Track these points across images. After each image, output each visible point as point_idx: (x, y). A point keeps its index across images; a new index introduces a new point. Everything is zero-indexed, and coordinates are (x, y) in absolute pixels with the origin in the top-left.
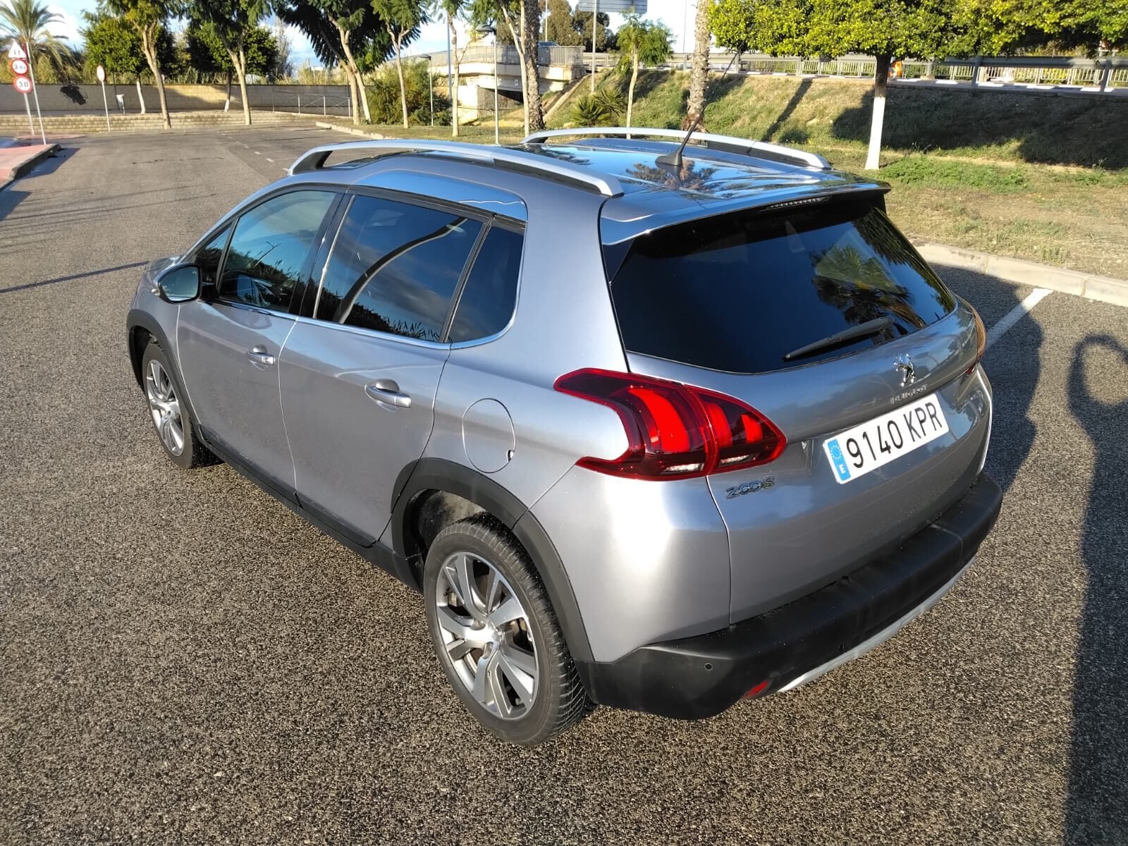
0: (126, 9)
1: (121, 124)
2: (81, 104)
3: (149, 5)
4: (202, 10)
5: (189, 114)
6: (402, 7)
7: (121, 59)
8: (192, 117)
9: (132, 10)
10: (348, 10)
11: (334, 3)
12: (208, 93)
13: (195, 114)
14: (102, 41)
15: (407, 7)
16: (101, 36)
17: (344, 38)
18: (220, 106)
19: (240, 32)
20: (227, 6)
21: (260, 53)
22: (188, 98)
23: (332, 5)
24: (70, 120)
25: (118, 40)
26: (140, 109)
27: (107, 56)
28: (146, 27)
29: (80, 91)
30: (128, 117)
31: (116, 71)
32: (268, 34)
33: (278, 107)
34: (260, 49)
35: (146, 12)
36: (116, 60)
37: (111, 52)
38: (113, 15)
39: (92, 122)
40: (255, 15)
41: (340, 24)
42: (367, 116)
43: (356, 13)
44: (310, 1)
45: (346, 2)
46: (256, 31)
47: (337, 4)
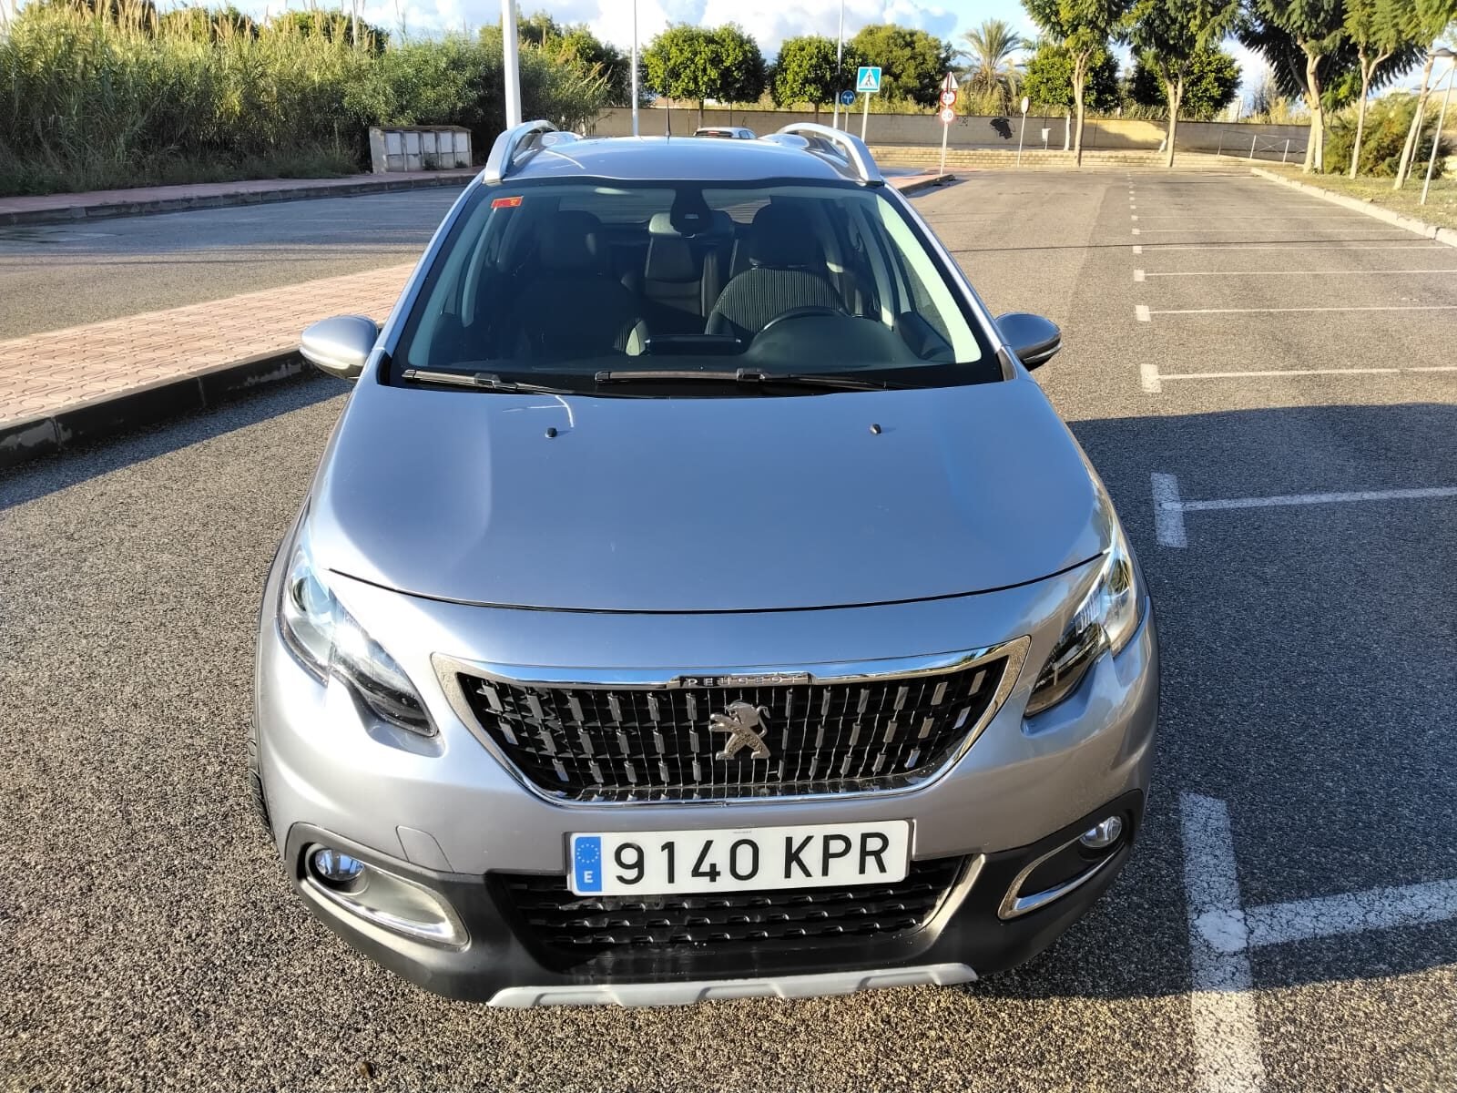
0: (1064, 34)
1: (1039, 160)
2: (1006, 138)
3: (1089, 30)
4: (1144, 35)
5: (1113, 153)
6: (1385, 26)
8: (1117, 157)
9: (1070, 36)
10: (1325, 31)
11: (1306, 23)
12: (1144, 131)
13: (1121, 153)
14: (1043, 70)
16: (1041, 66)
17: (1311, 66)
18: (1151, 147)
21: (1216, 84)
23: (1302, 25)
24: (987, 155)
25: (1058, 69)
26: (1064, 146)
27: (1042, 87)
29: (1009, 123)
30: (1049, 154)
32: (1233, 61)
33: (1226, 150)
34: (1216, 79)
35: (1083, 38)
36: (1050, 90)
38: (1051, 40)
39: (1008, 158)
40: (1206, 37)
41: (1311, 49)
42: (1318, 164)
43: (1333, 34)
44: (1277, 22)
45: (1324, 20)
46: (1218, 56)
47: (1310, 23)
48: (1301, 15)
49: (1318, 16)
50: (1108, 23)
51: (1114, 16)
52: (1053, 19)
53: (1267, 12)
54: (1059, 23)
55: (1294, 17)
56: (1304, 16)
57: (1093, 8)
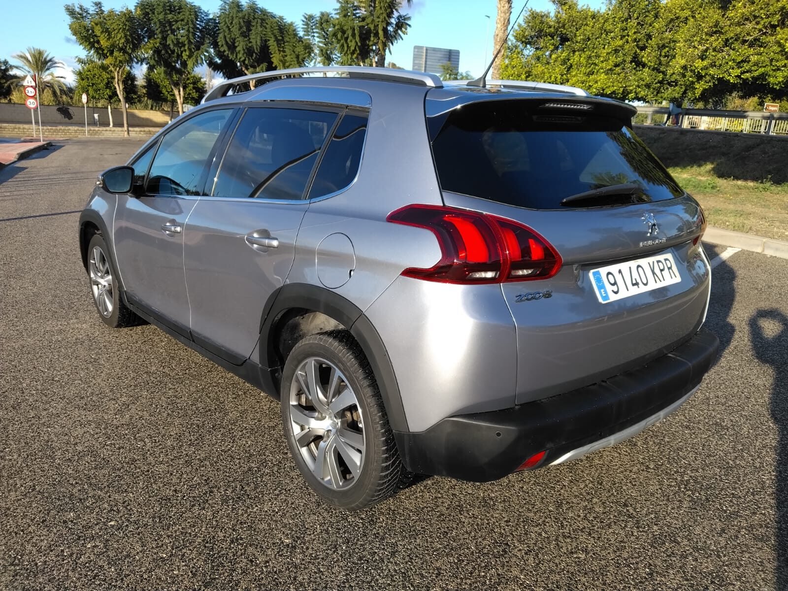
0: (105, 57)
1: (96, 132)
2: (69, 119)
3: (121, 54)
4: (156, 59)
5: (142, 129)
6: (293, 63)
7: (99, 90)
8: (144, 131)
9: (109, 57)
10: (256, 64)
11: (247, 59)
12: (157, 116)
13: (147, 129)
14: (88, 78)
15: (296, 62)
16: (87, 75)
17: (252, 82)
19: (182, 75)
20: (173, 57)
21: (194, 91)
22: (143, 119)
23: (245, 60)
25: (98, 78)
26: (109, 124)
27: (90, 88)
28: (118, 69)
29: (70, 110)
30: (101, 129)
31: (95, 98)
32: (200, 78)
34: (194, 88)
35: (119, 59)
36: (96, 91)
37: (93, 86)
38: (96, 59)
40: (192, 64)
41: (250, 73)
43: (261, 66)
44: (231, 57)
45: (255, 58)
46: (192, 75)
47: (249, 59)
48: (243, 54)
49: (252, 56)
50: (133, 50)
51: (136, 47)
52: (96, 45)
53: (224, 51)
54: (100, 48)
55: (240, 56)
56: (245, 55)
57: (123, 41)
